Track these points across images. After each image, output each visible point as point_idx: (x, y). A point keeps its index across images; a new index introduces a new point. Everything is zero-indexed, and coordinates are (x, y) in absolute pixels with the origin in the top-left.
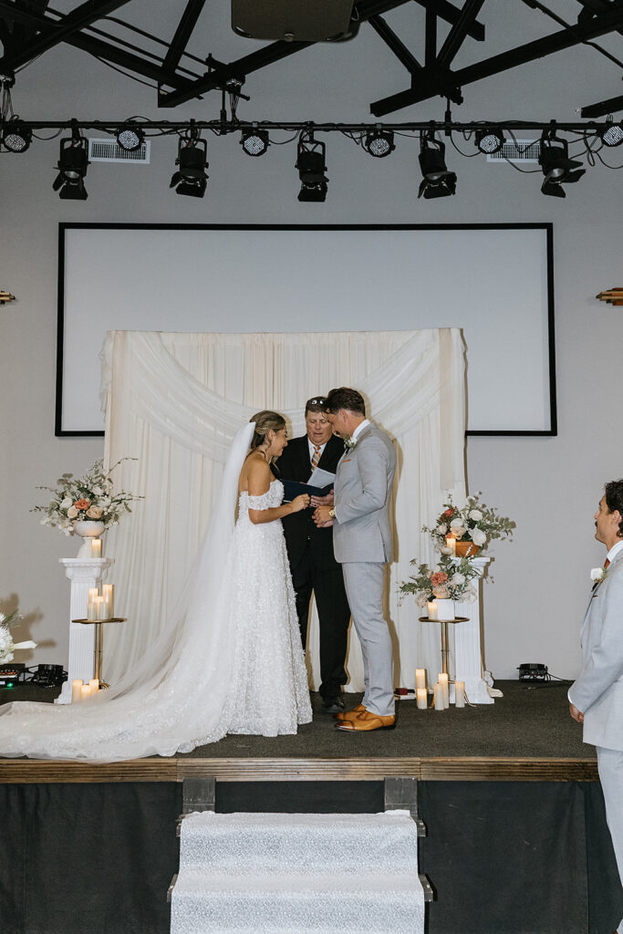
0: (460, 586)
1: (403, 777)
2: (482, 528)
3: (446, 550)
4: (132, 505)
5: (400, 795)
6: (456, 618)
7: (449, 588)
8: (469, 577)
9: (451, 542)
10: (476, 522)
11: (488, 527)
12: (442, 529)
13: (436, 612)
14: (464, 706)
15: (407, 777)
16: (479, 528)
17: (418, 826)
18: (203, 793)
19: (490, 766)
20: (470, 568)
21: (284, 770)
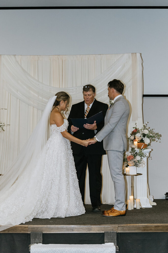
0: (138, 161)
1: (111, 231)
2: (148, 137)
3: (133, 146)
4: (5, 128)
5: (110, 238)
6: (137, 174)
7: (134, 162)
8: (143, 157)
9: (136, 143)
10: (146, 135)
11: (151, 136)
12: (132, 138)
13: (129, 171)
14: (139, 208)
15: (112, 231)
16: (147, 137)
17: (116, 247)
18: (38, 237)
19: (144, 227)
20: (143, 154)
21: (68, 229)
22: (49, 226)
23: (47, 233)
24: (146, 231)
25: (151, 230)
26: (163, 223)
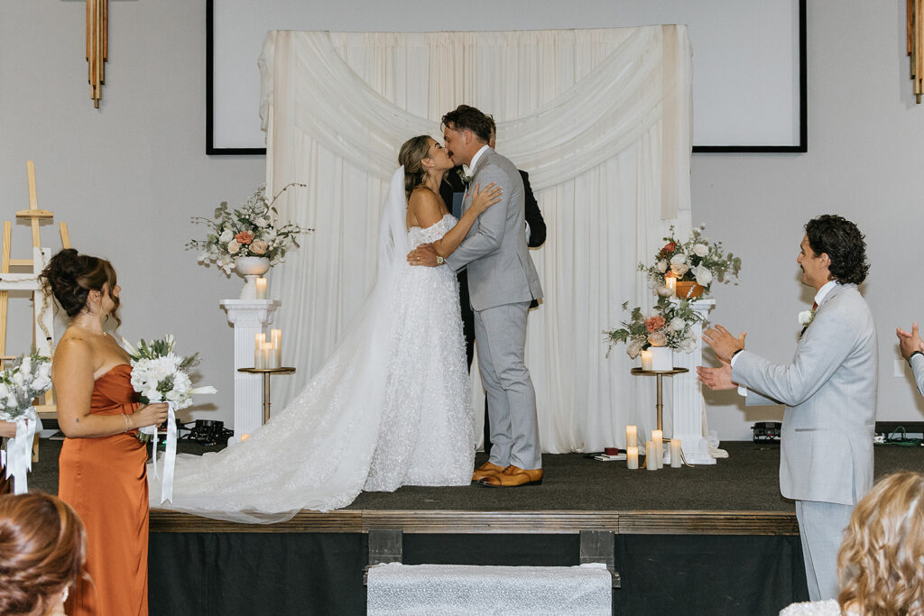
0: (679, 332)
1: (599, 530)
2: (708, 265)
3: (663, 291)
4: (300, 238)
5: (596, 549)
6: (675, 369)
7: (667, 335)
8: (690, 323)
9: (671, 282)
10: (700, 259)
11: (715, 264)
12: (662, 266)
13: (651, 360)
14: (680, 466)
15: (604, 530)
16: (703, 265)
17: (613, 577)
18: (389, 545)
19: (693, 519)
20: (691, 312)
21: (474, 522)
22: (420, 513)
23: (417, 532)
24: (700, 532)
25: (714, 528)
26: (748, 509)
